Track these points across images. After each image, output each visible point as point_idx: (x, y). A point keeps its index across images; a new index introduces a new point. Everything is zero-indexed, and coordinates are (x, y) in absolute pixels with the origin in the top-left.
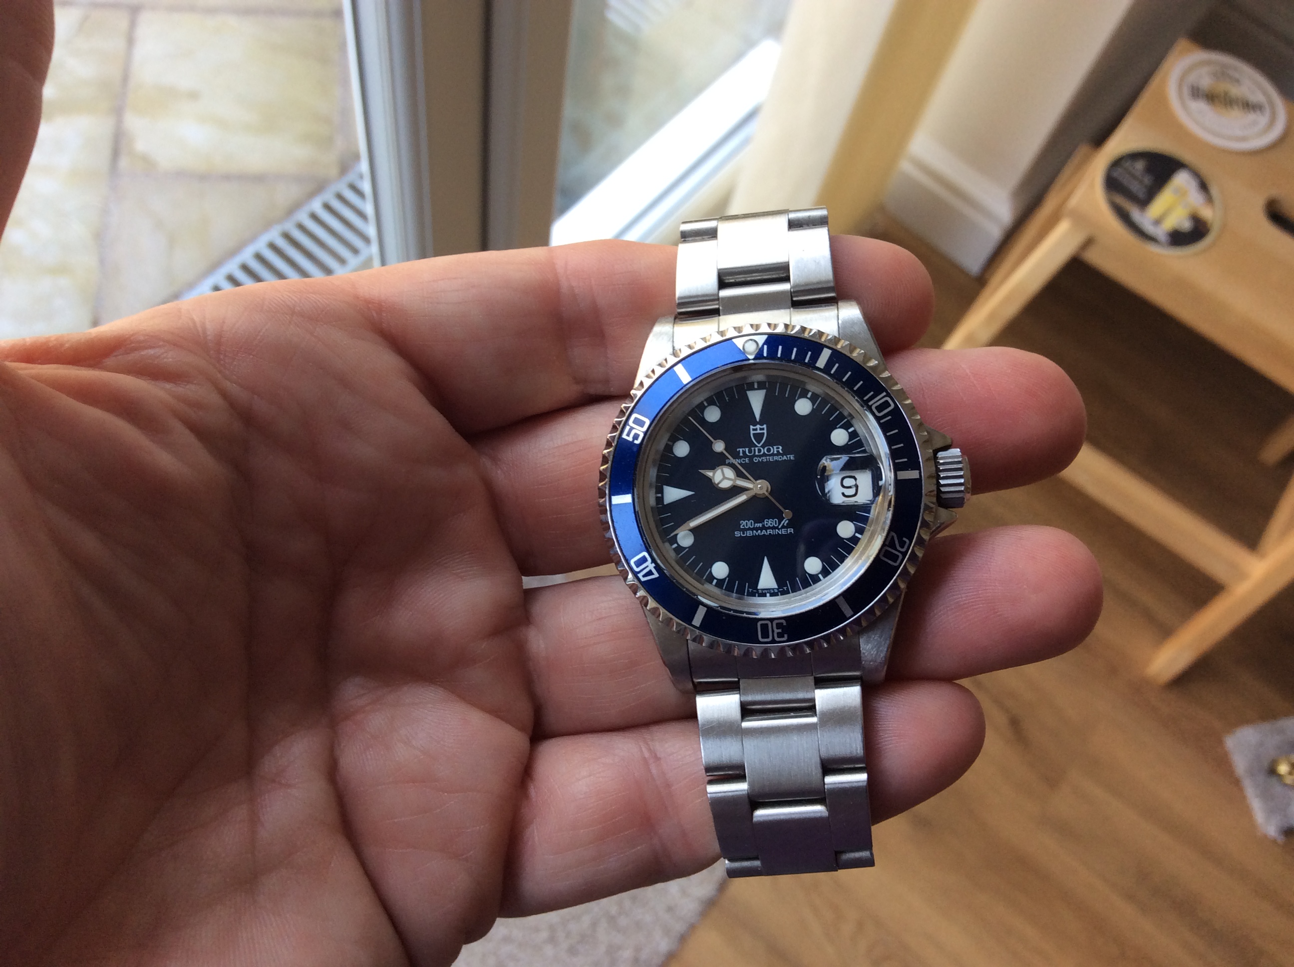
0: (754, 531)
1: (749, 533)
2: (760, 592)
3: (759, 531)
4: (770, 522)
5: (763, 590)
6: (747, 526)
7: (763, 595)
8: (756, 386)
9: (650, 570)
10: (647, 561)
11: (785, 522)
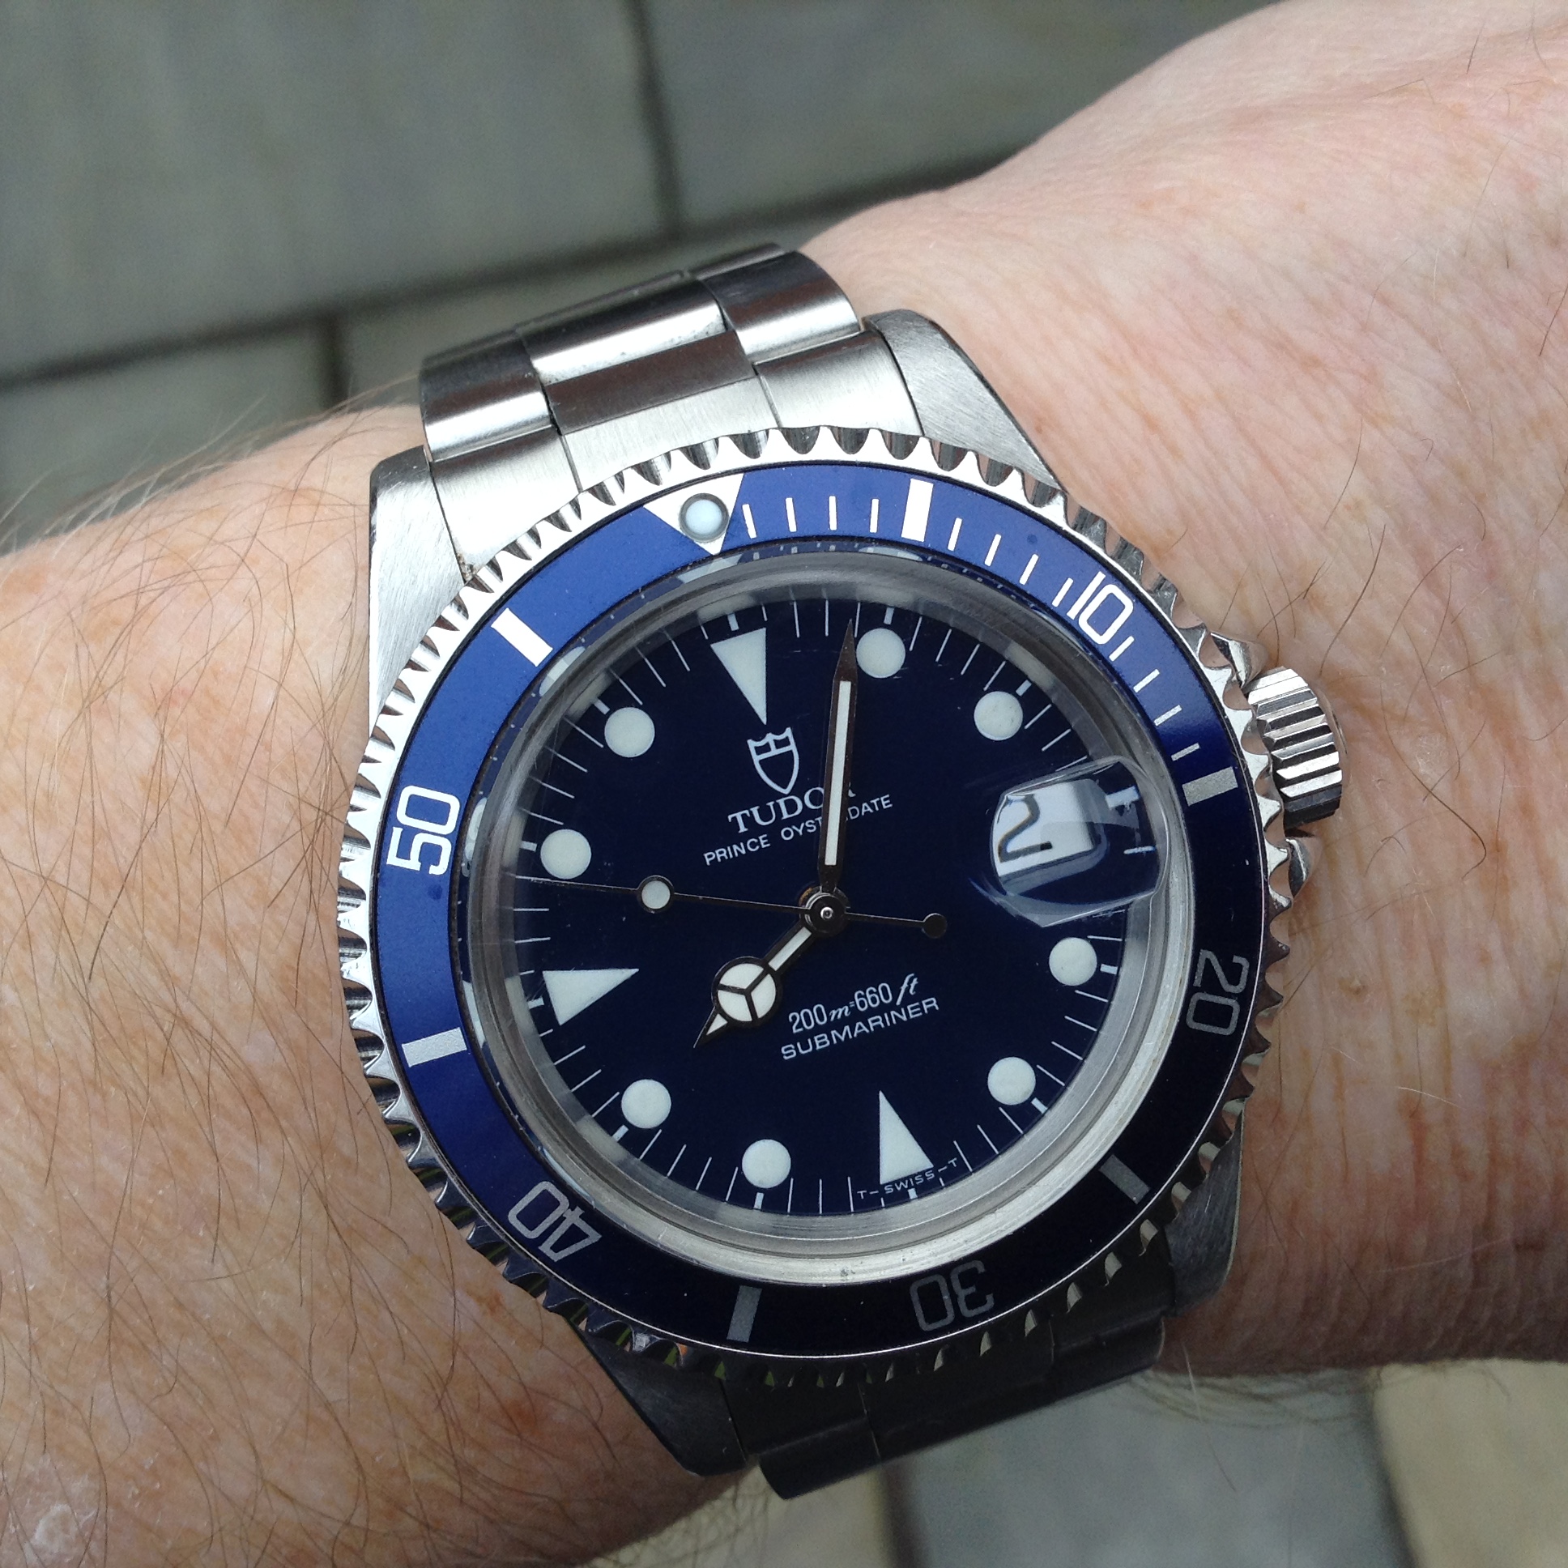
0: (833, 1032)
1: (820, 1042)
2: (889, 1190)
3: (847, 1028)
4: (869, 997)
5: (893, 1183)
6: (809, 1023)
7: (899, 1198)
8: (734, 626)
9: (573, 1228)
10: (557, 1204)
11: (909, 987)
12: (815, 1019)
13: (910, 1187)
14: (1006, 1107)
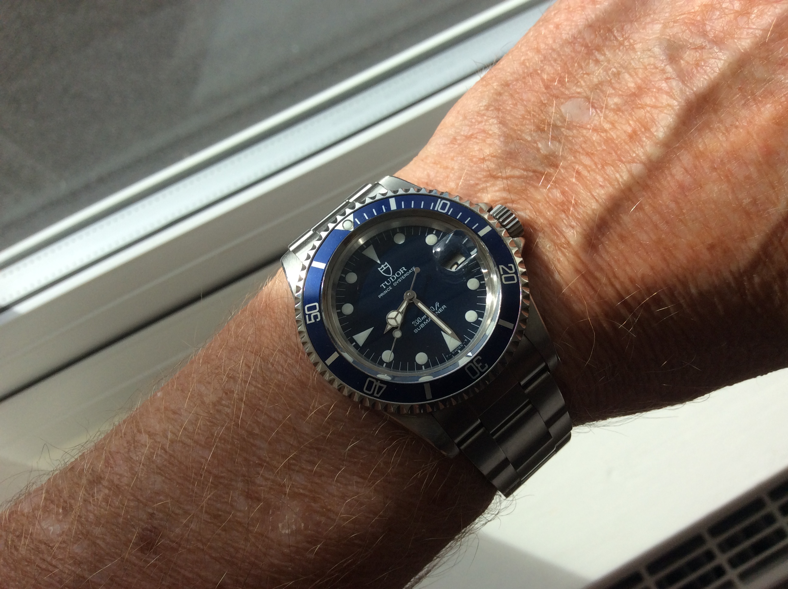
0: (424, 322)
1: (422, 326)
3: (427, 320)
5: (454, 351)
6: (418, 323)
7: (456, 353)
8: (365, 247)
9: (379, 386)
10: (373, 382)
11: (437, 306)
12: (418, 321)
13: (458, 350)
14: (473, 323)
